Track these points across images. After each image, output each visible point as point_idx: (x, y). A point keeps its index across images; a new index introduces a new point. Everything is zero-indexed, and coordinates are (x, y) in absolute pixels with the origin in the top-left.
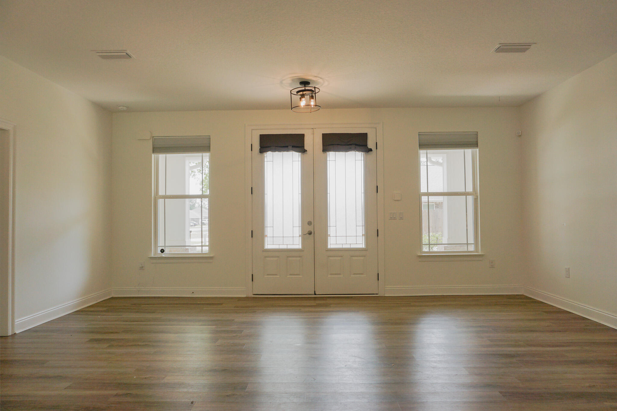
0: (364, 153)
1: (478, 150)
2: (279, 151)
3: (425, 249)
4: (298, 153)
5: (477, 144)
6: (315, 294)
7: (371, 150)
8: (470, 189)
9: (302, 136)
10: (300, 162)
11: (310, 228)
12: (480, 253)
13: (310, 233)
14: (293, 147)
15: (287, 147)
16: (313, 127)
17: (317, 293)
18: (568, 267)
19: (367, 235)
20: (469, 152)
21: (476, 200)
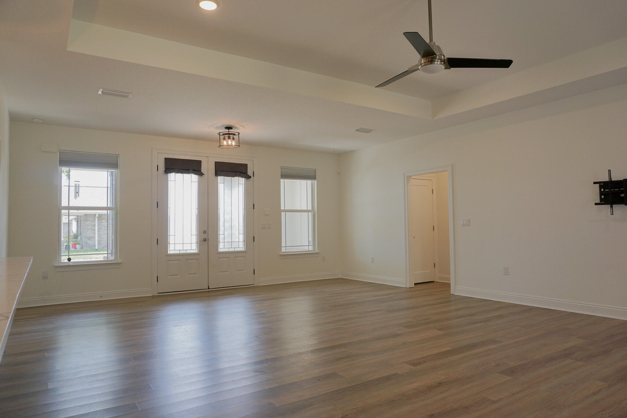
0: (245, 179)
1: (316, 181)
2: (182, 173)
3: (283, 250)
4: (195, 175)
5: (315, 177)
6: (209, 289)
7: (250, 177)
8: (310, 208)
9: (200, 162)
10: (197, 183)
11: (205, 236)
12: (317, 252)
13: (205, 240)
14: (193, 170)
15: (189, 170)
16: (208, 156)
17: (210, 288)
18: (373, 257)
19: (246, 241)
20: (309, 182)
21: (314, 215)
